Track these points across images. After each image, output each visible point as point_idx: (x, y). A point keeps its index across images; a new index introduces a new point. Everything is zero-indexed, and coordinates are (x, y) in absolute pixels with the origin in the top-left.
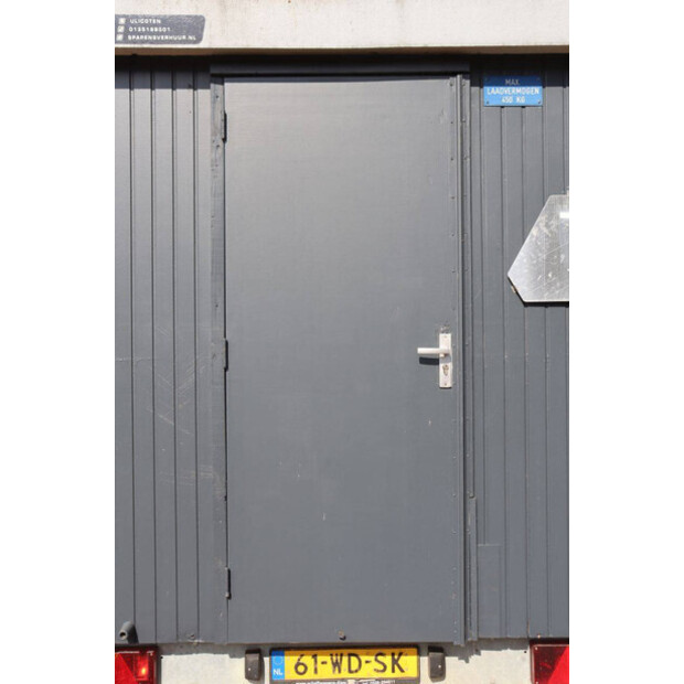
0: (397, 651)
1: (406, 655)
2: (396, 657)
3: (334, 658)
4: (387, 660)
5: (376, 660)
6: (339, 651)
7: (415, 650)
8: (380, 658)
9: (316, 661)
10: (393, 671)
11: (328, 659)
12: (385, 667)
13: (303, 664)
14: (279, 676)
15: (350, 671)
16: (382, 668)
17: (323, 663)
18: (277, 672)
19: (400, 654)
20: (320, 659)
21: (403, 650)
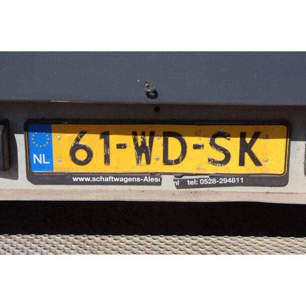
0: (250, 129)
1: (267, 137)
2: (248, 140)
3: (140, 139)
4: (233, 145)
5: (213, 144)
6: (148, 128)
7: (283, 129)
8: (219, 141)
9: (107, 144)
10: (242, 163)
11: (128, 140)
12: (228, 156)
13: (84, 147)
14: (43, 166)
15: (167, 162)
16: (221, 157)
17: (119, 146)
18: (39, 159)
19: (256, 136)
20: (114, 139)
21: (260, 128)
